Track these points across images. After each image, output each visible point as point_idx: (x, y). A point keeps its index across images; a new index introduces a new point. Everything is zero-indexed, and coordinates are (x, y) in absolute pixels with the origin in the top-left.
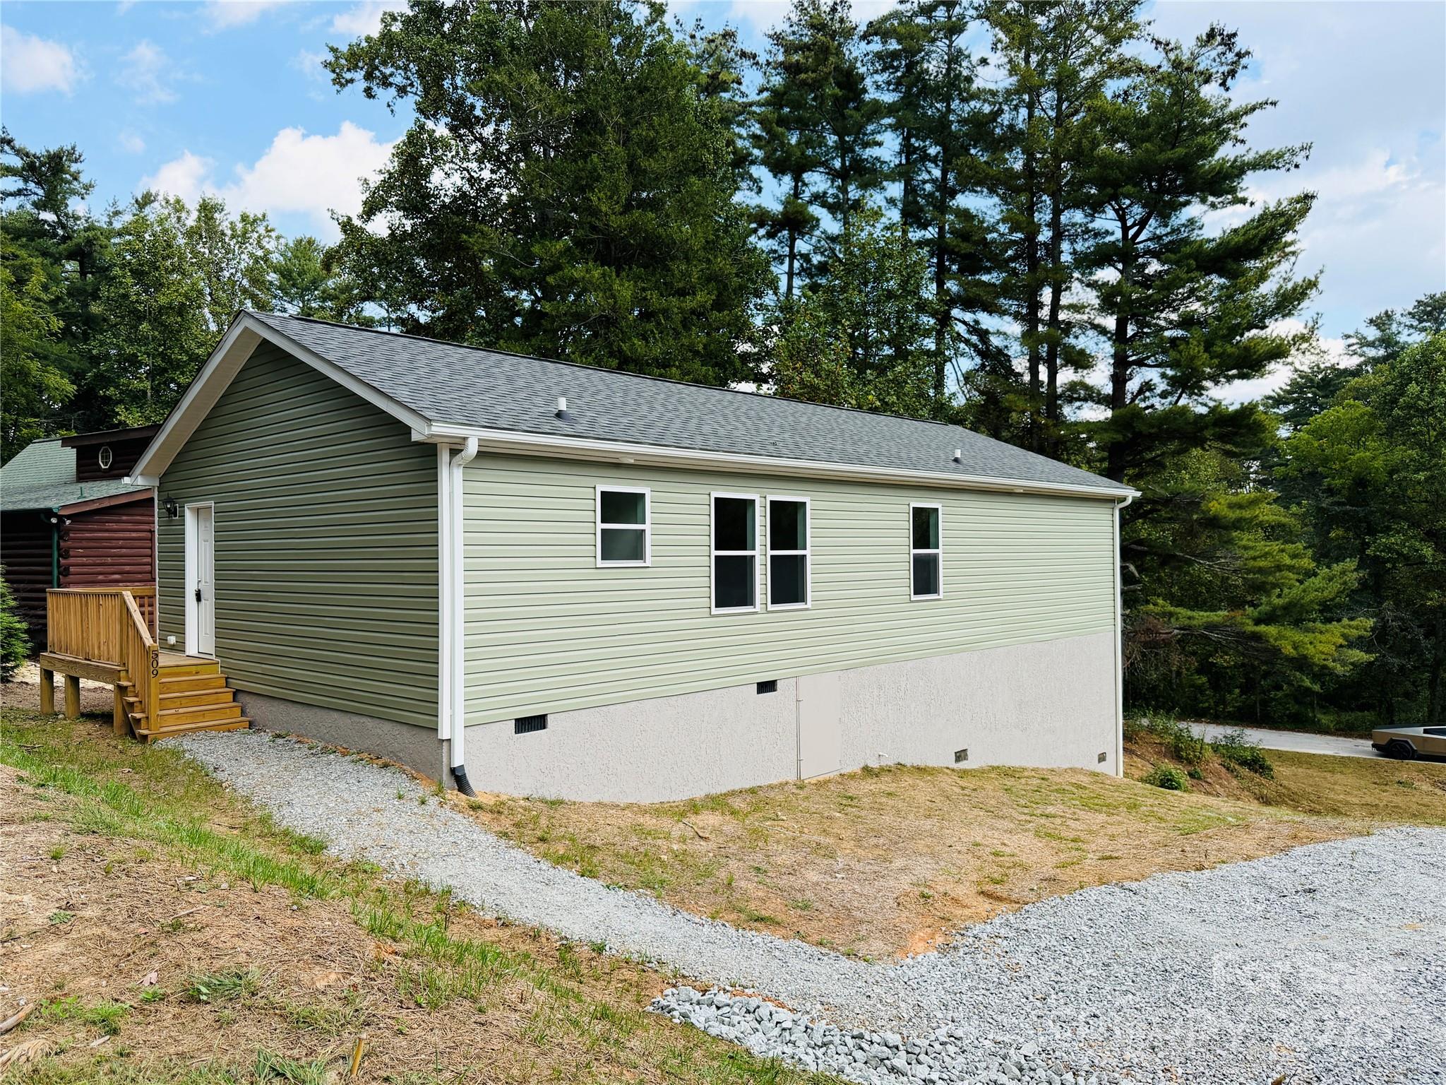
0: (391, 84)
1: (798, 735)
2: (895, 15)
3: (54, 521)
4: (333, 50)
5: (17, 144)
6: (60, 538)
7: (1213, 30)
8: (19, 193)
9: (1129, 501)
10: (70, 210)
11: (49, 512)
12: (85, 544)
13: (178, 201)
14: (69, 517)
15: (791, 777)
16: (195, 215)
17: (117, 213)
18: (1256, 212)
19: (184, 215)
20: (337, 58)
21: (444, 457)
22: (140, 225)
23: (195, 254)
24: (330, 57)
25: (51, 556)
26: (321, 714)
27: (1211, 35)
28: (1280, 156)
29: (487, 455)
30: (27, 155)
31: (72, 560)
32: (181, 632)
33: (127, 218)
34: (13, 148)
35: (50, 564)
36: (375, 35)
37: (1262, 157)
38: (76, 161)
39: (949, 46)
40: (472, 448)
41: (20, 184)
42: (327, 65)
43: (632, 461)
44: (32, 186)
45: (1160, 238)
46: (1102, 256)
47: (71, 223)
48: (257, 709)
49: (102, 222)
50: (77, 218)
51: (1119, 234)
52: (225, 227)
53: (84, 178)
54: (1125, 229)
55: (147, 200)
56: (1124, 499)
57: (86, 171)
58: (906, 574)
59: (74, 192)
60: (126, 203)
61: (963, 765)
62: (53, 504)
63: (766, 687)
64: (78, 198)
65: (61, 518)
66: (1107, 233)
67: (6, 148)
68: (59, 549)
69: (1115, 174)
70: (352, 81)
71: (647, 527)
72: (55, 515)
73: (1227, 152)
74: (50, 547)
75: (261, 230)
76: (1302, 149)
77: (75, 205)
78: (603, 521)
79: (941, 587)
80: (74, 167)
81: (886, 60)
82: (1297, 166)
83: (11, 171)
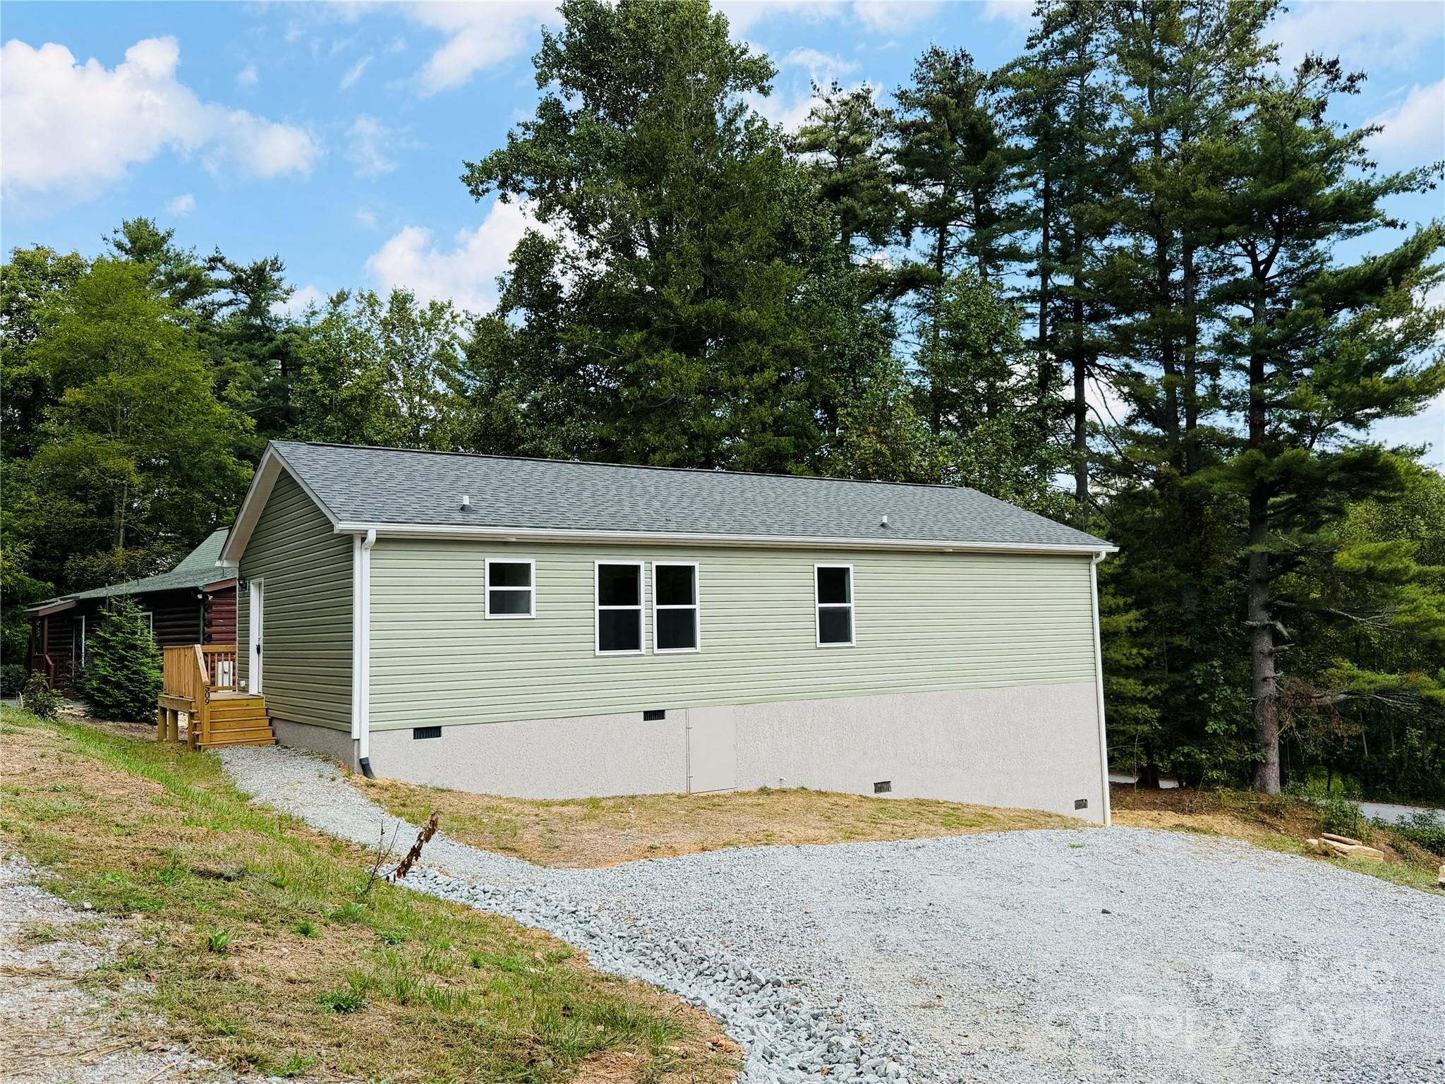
0: (523, 190)
1: (688, 757)
2: (1022, 62)
3: (200, 597)
4: (469, 165)
5: (228, 261)
6: (206, 610)
7: (1308, 60)
8: (230, 303)
9: (1103, 556)
10: (272, 314)
11: (196, 590)
12: (224, 615)
13: (371, 296)
14: (211, 593)
15: (683, 791)
16: (387, 306)
17: (314, 313)
18: (1410, 233)
19: (377, 308)
20: (473, 172)
21: (357, 543)
22: (334, 320)
23: (389, 342)
24: (467, 172)
25: (198, 625)
27: (1308, 66)
28: (1411, 177)
29: (382, 540)
30: (235, 270)
31: (213, 629)
32: (246, 678)
33: (323, 316)
34: (224, 265)
35: (198, 633)
36: (505, 148)
37: (1390, 181)
38: (278, 269)
39: (1081, 86)
40: (372, 537)
41: (232, 296)
42: (464, 179)
43: (514, 540)
44: (241, 296)
45: (1291, 271)
46: (1236, 293)
47: (274, 326)
49: (301, 322)
50: (278, 321)
51: (1249, 270)
52: (415, 315)
53: (285, 285)
54: (1255, 263)
55: (341, 298)
56: (1098, 555)
57: (287, 278)
58: (813, 625)
59: (276, 298)
60: (322, 303)
61: (883, 795)
62: (200, 584)
63: (656, 715)
64: (280, 303)
65: (205, 594)
66: (1242, 270)
67: (219, 265)
68: (204, 620)
69: (1219, 214)
70: (488, 190)
72: (201, 592)
73: (1352, 174)
74: (198, 618)
75: (447, 316)
76: (1436, 168)
77: (276, 309)
78: (491, 585)
79: (854, 636)
80: (276, 276)
81: (1022, 105)
82: (1433, 187)
83: (220, 285)
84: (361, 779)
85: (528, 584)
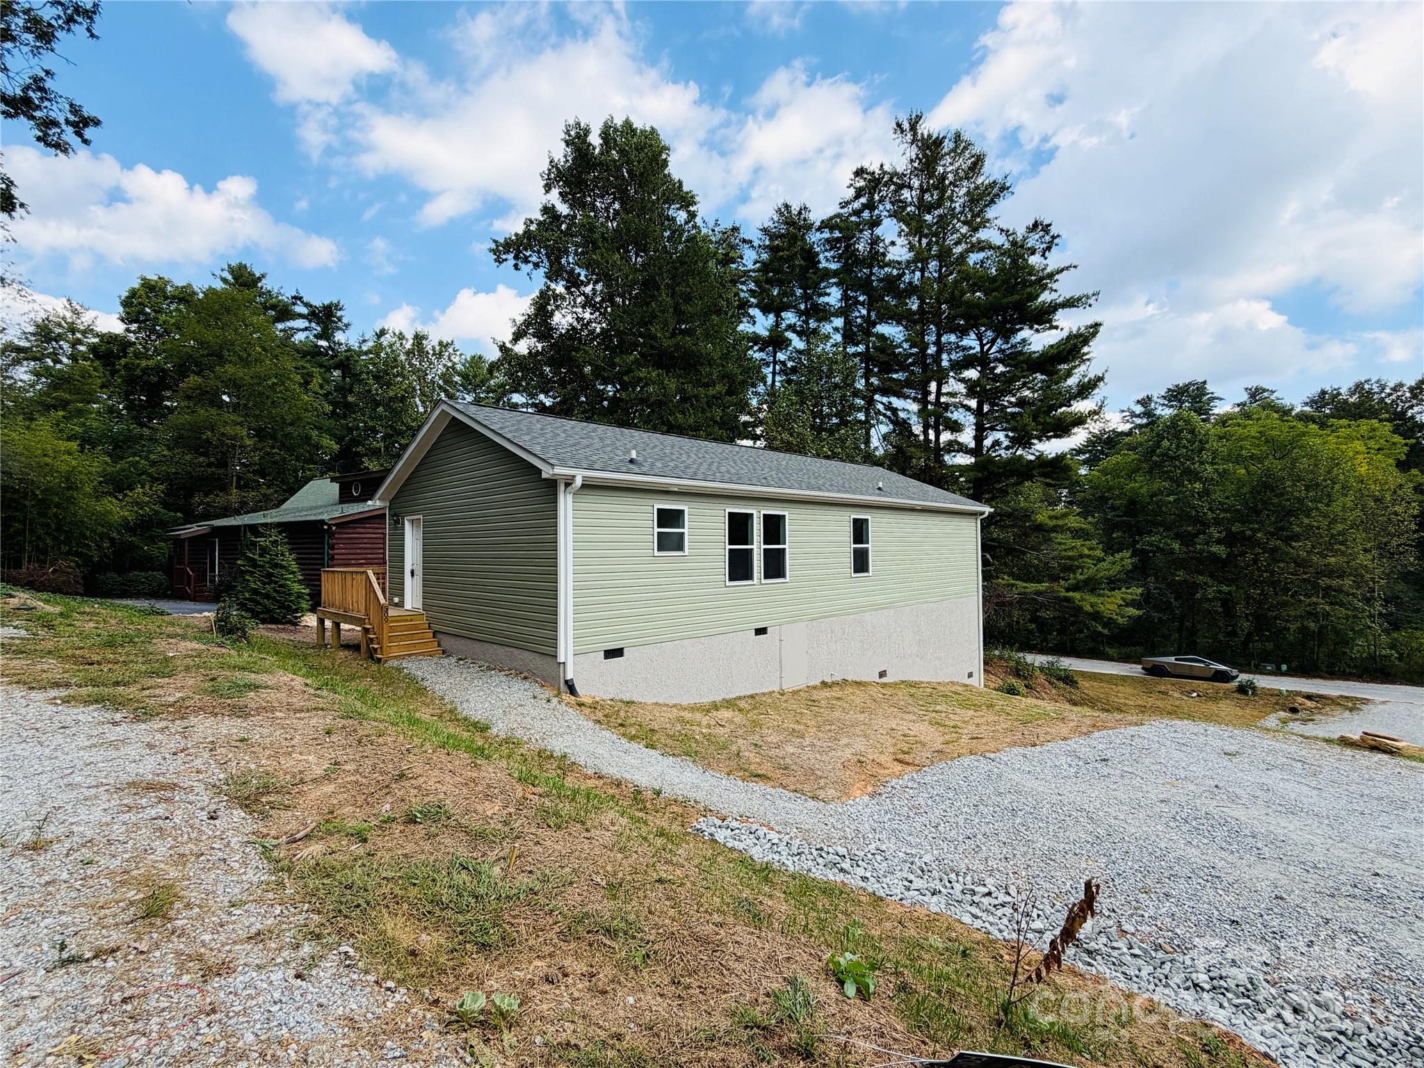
0: (529, 262)
1: (780, 662)
2: (838, 215)
3: (325, 527)
4: (495, 241)
5: (305, 300)
6: (329, 537)
7: (1036, 222)
8: (306, 329)
9: (987, 514)
10: (336, 339)
11: (322, 522)
12: (344, 541)
13: (401, 334)
14: (334, 525)
15: (777, 689)
16: (411, 341)
17: (364, 341)
18: (1065, 334)
19: (404, 342)
20: (497, 246)
21: (562, 487)
22: (378, 348)
23: (411, 365)
24: (493, 246)
25: (323, 548)
26: (486, 645)
27: (1036, 225)
28: (1079, 299)
29: (588, 487)
30: (311, 306)
31: (336, 551)
32: (402, 595)
33: (371, 344)
34: (302, 302)
35: (323, 554)
36: (521, 232)
37: (1068, 300)
38: (340, 309)
39: (872, 234)
40: (579, 482)
41: (307, 324)
42: (491, 250)
44: (313, 325)
45: (1004, 351)
46: (968, 362)
47: (337, 347)
48: (447, 642)
49: (356, 347)
50: (340, 344)
51: (978, 349)
52: (429, 349)
53: (345, 320)
54: (982, 346)
55: (382, 333)
56: (983, 513)
57: (346, 316)
58: (849, 560)
59: (338, 329)
60: (369, 335)
61: (884, 680)
62: (325, 517)
63: (761, 631)
64: (341, 332)
65: (330, 526)
66: (971, 348)
67: (298, 302)
68: (328, 544)
69: (977, 312)
70: (506, 260)
71: (685, 530)
72: (326, 524)
73: (1046, 297)
74: (324, 543)
75: (451, 350)
76: (1094, 295)
77: (339, 336)
78: (658, 527)
79: (871, 568)
80: (339, 313)
81: (832, 243)
82: (1090, 306)
83: (301, 316)
84: (567, 697)
85: (683, 527)
